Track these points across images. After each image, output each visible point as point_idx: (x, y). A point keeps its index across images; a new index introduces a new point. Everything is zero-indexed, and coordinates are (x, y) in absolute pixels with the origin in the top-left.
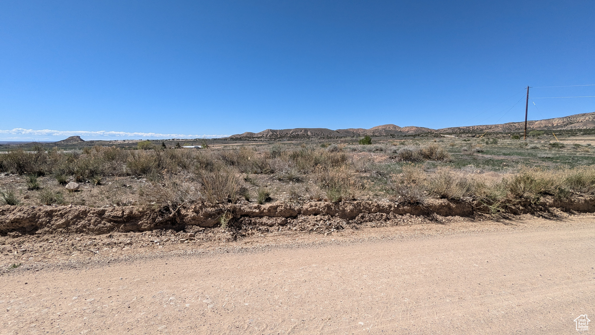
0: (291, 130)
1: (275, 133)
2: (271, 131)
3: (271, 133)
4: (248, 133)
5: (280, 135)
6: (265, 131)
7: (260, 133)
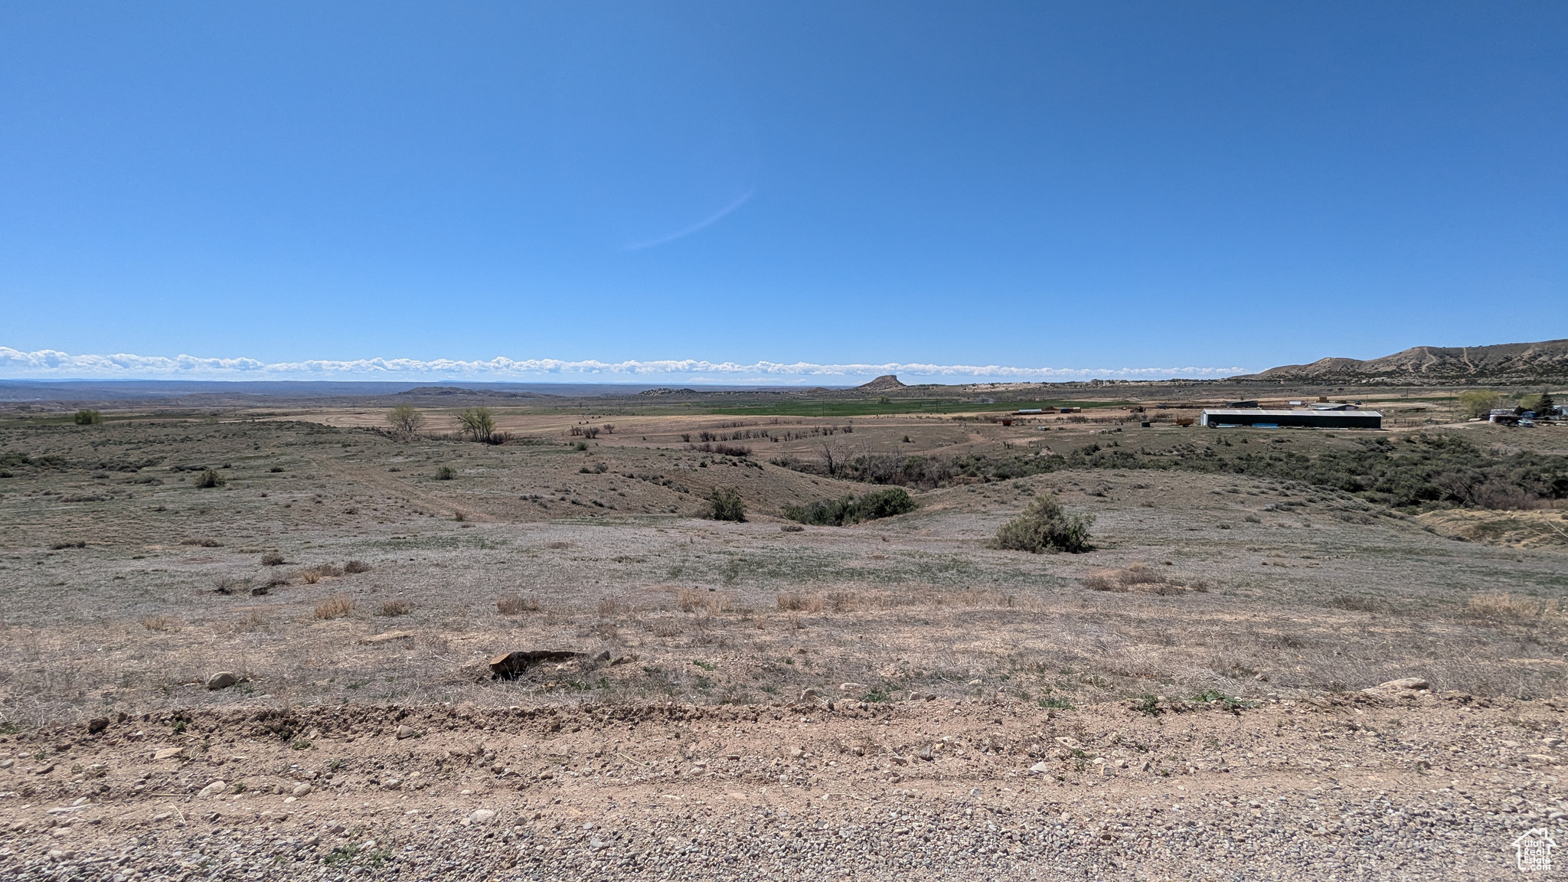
0: (1527, 346)
1: (1453, 360)
2: (1433, 351)
3: (1435, 360)
4: (1337, 361)
5: (1476, 366)
6: (1406, 352)
7: (1386, 361)
